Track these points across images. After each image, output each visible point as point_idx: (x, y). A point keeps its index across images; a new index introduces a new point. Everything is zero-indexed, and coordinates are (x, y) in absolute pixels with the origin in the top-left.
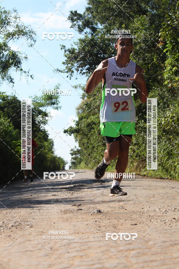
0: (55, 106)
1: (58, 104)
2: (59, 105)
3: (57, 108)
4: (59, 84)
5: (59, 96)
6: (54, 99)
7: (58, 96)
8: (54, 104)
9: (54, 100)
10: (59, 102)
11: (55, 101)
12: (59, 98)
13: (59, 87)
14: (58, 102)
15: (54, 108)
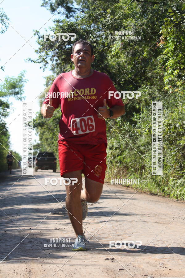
0: (19, 96)
1: (22, 94)
2: (22, 96)
3: (20, 99)
4: (24, 71)
5: (24, 85)
6: (18, 88)
7: (22, 85)
8: (17, 93)
9: (17, 90)
10: (24, 92)
11: (19, 90)
12: (23, 87)
13: (25, 75)
14: (22, 92)
15: (17, 99)
